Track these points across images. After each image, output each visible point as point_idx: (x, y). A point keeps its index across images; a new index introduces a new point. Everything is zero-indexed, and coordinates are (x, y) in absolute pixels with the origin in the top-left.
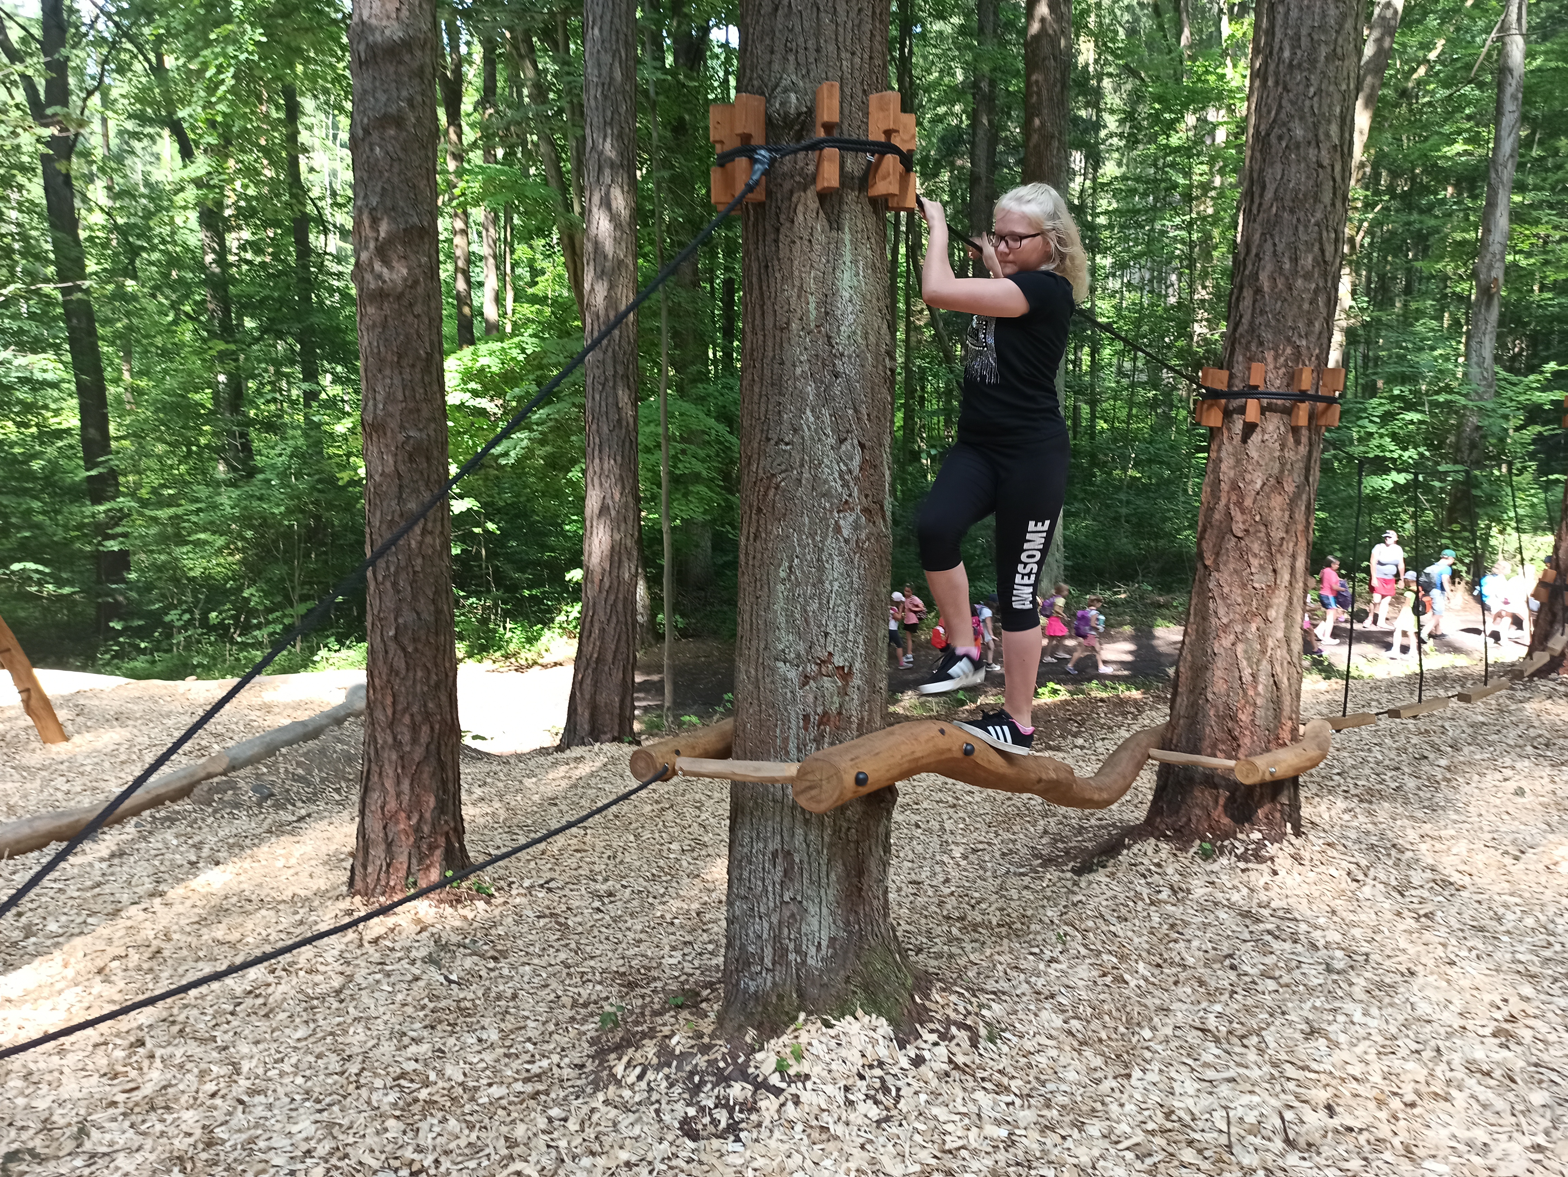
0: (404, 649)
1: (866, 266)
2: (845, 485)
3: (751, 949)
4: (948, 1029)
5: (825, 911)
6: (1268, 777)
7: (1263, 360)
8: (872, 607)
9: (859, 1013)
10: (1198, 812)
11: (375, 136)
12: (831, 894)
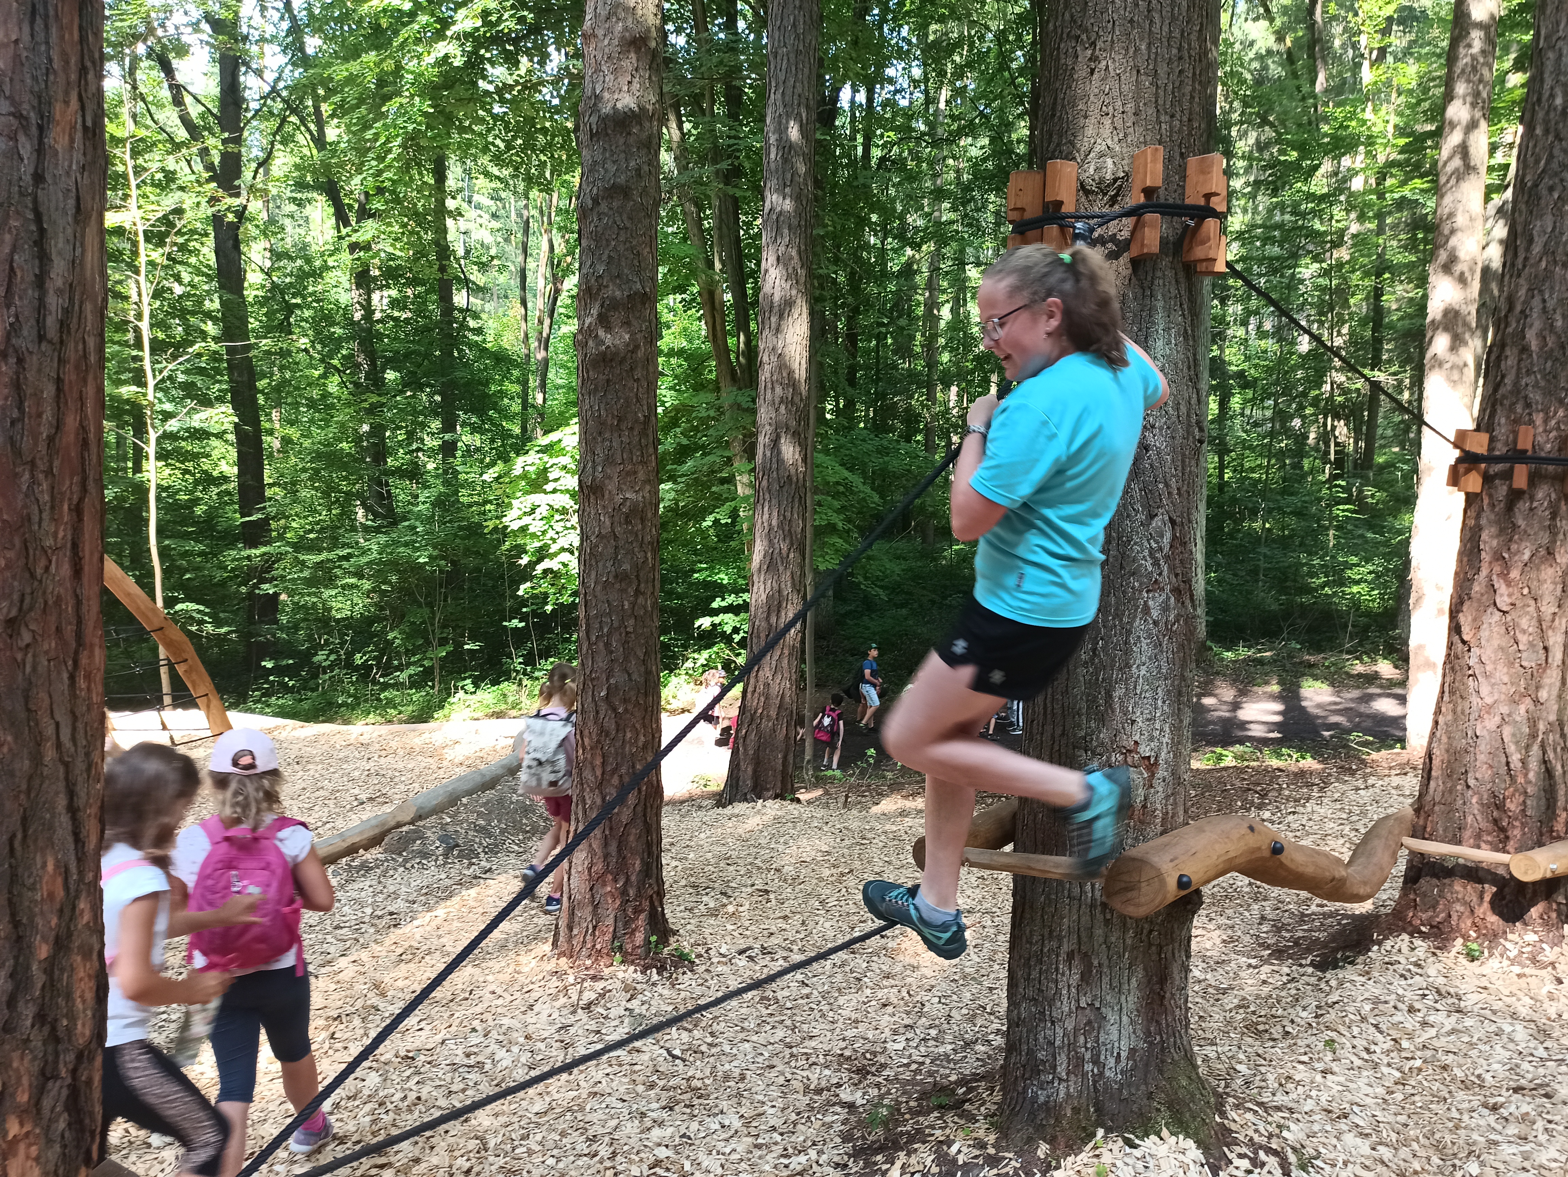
0: (614, 710)
1: (1178, 334)
2: (1156, 563)
3: (1042, 1055)
4: (1256, 1153)
5: (1125, 1019)
6: (1549, 875)
7: (1531, 422)
8: (1180, 694)
9: (1165, 1133)
10: (1458, 907)
11: (603, 207)
12: (1131, 1001)
